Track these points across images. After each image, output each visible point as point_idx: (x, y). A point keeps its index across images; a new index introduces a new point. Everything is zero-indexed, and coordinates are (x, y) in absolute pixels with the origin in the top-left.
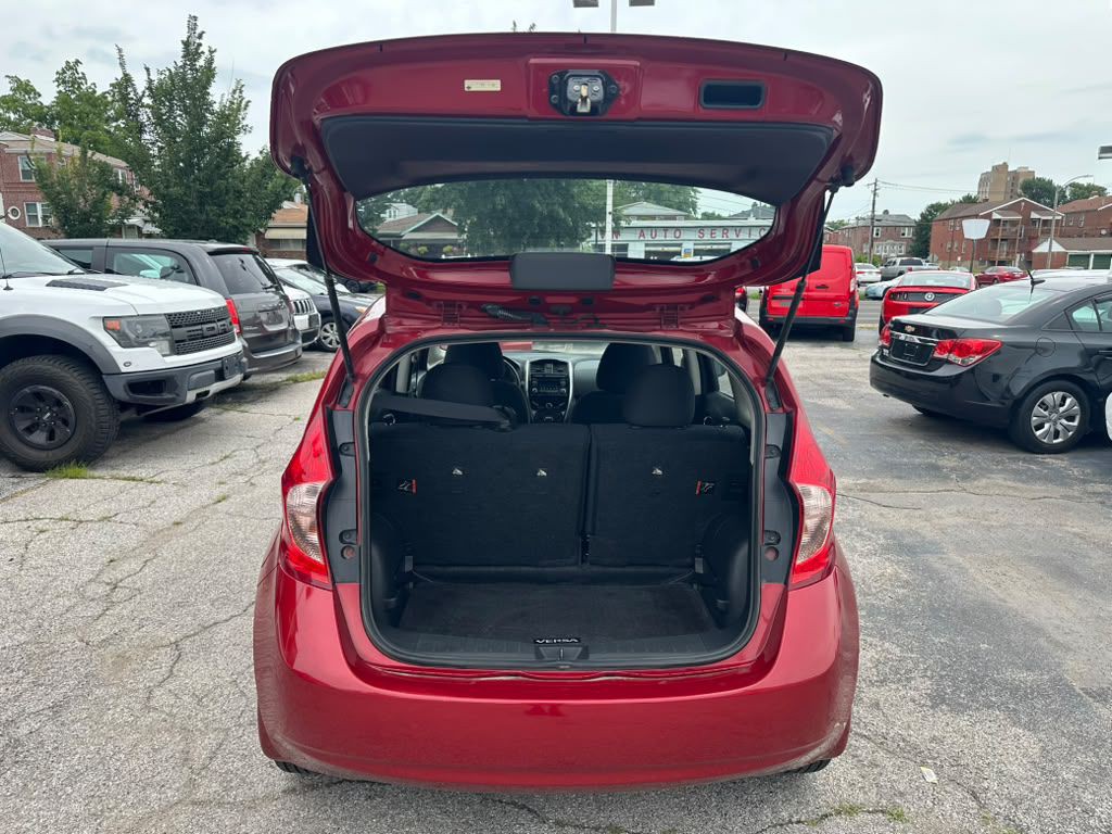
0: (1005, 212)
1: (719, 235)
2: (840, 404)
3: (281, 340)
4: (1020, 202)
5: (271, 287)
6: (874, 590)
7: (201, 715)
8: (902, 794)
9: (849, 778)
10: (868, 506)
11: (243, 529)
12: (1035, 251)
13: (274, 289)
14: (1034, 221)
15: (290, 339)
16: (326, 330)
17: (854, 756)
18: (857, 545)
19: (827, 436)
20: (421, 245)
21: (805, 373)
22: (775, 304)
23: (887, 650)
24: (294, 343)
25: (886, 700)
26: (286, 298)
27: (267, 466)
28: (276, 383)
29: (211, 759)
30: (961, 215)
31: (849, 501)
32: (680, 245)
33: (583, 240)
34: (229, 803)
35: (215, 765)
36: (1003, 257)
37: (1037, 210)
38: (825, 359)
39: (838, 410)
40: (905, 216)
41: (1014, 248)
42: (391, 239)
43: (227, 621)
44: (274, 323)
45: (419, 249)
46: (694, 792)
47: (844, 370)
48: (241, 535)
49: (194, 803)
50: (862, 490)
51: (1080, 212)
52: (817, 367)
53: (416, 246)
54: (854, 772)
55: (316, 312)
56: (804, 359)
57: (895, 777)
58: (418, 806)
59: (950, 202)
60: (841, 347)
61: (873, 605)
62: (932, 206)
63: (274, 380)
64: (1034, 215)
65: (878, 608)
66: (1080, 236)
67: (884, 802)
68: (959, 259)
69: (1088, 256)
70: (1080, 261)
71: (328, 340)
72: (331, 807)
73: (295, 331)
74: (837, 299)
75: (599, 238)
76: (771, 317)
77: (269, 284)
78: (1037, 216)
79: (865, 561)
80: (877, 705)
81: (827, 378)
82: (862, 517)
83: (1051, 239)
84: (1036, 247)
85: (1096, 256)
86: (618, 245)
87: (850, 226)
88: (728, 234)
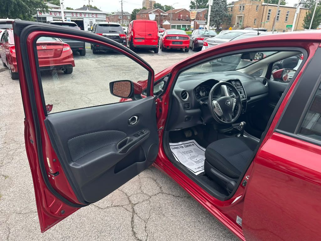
0: (155, 13)
1: (79, 15)
4: (158, 10)
12: (163, 24)
14: (161, 15)
30: (143, 12)
37: (162, 12)
40: (127, 12)
59: (139, 9)
62: (135, 10)
64: (161, 14)
69: (175, 26)
70: (173, 27)
76: (135, 45)
78: (162, 14)
83: (167, 21)
84: (163, 23)
85: (177, 26)
86: (42, 17)
87: (112, 15)
88: (81, 15)
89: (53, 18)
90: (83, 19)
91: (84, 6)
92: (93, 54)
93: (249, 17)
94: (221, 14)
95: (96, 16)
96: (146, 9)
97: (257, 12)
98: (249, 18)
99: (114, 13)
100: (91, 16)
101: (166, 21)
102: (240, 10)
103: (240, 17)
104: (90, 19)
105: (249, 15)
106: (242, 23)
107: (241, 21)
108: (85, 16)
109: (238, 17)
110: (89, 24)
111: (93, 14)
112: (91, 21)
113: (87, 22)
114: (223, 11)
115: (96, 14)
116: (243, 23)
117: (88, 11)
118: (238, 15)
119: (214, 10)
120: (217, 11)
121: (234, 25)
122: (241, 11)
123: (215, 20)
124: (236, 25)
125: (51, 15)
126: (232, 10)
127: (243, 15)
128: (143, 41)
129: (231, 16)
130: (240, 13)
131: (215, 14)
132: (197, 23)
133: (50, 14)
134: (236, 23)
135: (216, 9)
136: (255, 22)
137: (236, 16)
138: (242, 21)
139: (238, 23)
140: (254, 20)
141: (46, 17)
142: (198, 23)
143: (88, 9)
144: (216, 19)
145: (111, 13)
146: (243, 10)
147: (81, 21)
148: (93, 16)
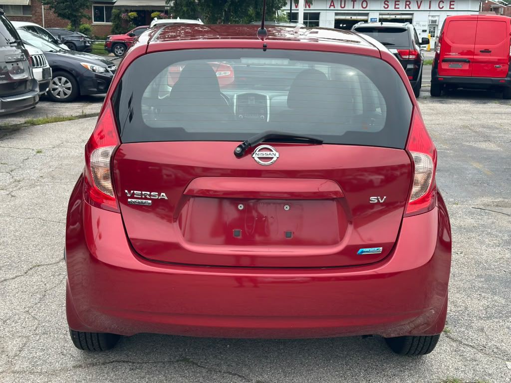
1: (402, 6)
2: (492, 146)
3: (22, 88)
5: (14, 43)
6: (493, 267)
7: (7, 330)
8: (490, 375)
9: (456, 366)
10: (500, 216)
11: (13, 224)
13: (16, 44)
15: (29, 87)
16: (54, 83)
17: (460, 356)
18: (487, 240)
19: (476, 169)
20: (131, 11)
21: (467, 123)
22: (445, 66)
23: (496, 301)
24: (33, 90)
25: (490, 327)
26: (25, 52)
27: (22, 184)
28: (16, 125)
29: (20, 351)
31: (486, 213)
32: (367, 15)
33: (279, 8)
34: (37, 372)
35: (23, 354)
38: (485, 113)
39: (489, 151)
42: (104, 5)
43: (13, 278)
44: (17, 73)
45: (130, 14)
46: (350, 370)
47: (500, 121)
48: (12, 228)
49: (14, 372)
50: (497, 206)
52: (477, 119)
53: (127, 11)
54: (460, 363)
55: (48, 66)
56: (467, 112)
57: (487, 366)
58: (166, 373)
60: (501, 103)
61: (491, 275)
63: (14, 123)
65: (494, 277)
67: (477, 378)
71: (57, 91)
72: (107, 373)
73: (34, 80)
74: (499, 62)
75: (294, 7)
76: (441, 77)
77: (13, 40)
79: (490, 250)
80: (482, 330)
81: (484, 127)
82: (493, 223)
86: (310, 13)
88: (410, 5)
89: (336, 14)
90: (412, 14)
95: (450, 5)
100: (434, 6)
104: (432, 13)
108: (419, 8)
110: (426, 28)
112: (434, 19)
113: (421, 23)
125: (332, 8)
128: (466, 67)
133: (331, 6)
141: (319, 13)
148: (441, 7)
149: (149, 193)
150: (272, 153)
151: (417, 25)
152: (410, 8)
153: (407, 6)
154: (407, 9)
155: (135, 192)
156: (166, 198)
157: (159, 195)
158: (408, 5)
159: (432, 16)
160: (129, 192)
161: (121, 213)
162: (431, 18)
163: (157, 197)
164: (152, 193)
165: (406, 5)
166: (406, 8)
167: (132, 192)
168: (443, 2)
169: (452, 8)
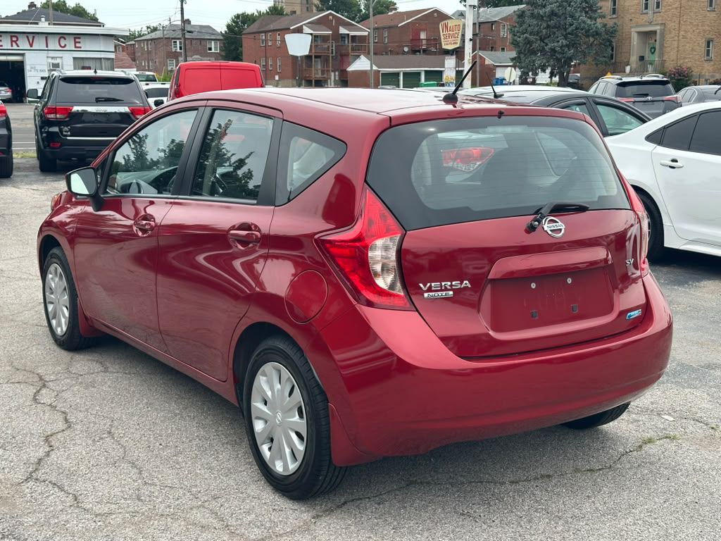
0: (317, 27)
4: (327, 15)
12: (350, 69)
14: (344, 37)
30: (272, 27)
36: (319, 76)
37: (346, 25)
40: (209, 27)
41: (328, 66)
51: (384, 28)
59: (256, 13)
62: (238, 16)
64: (343, 31)
66: (387, 54)
68: (277, 78)
69: (397, 74)
70: (390, 80)
78: (347, 32)
83: (362, 57)
84: (349, 65)
85: (405, 74)
87: (148, 37)
88: (18, 42)
90: (23, 55)
91: (32, 5)
92: (39, 172)
93: (682, 33)
94: (571, 25)
95: (75, 43)
96: (282, 14)
97: (713, 15)
98: (684, 37)
99: (155, 29)
100: (53, 44)
101: (358, 56)
102: (646, 8)
103: (647, 35)
104: (52, 54)
105: (683, 28)
106: (656, 58)
107: (653, 50)
108: (31, 46)
109: (639, 33)
110: (46, 75)
111: (63, 36)
112: (55, 62)
113: (39, 68)
114: (577, 15)
115: (77, 36)
116: (661, 55)
117: (44, 26)
118: (637, 26)
119: (541, 12)
120: (553, 13)
121: (628, 65)
122: (650, 12)
123: (547, 48)
124: (634, 66)
126: (614, 10)
127: (657, 28)
129: (612, 32)
130: (645, 18)
131: (548, 27)
132: (486, 63)
134: (634, 59)
135: (548, 9)
136: (708, 51)
137: (633, 30)
138: (657, 50)
139: (642, 58)
140: (704, 44)
142: (488, 62)
143: (43, 19)
144: (551, 45)
145: (145, 31)
146: (658, 7)
147: (13, 63)
148: (63, 45)
149: (449, 283)
150: (557, 224)
151: (33, 70)
152: (18, 46)
153: (14, 44)
154: (15, 47)
155: (433, 284)
156: (470, 286)
157: (461, 284)
158: (15, 42)
159: (52, 58)
160: (425, 286)
161: (417, 311)
162: (50, 61)
163: (459, 287)
164: (454, 283)
165: (12, 41)
166: (12, 46)
167: (429, 284)
168: (65, 39)
169: (78, 47)
